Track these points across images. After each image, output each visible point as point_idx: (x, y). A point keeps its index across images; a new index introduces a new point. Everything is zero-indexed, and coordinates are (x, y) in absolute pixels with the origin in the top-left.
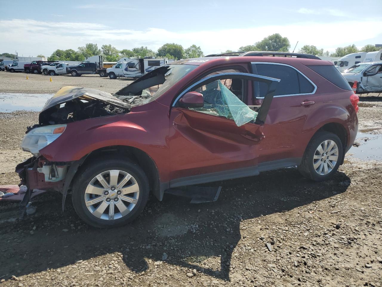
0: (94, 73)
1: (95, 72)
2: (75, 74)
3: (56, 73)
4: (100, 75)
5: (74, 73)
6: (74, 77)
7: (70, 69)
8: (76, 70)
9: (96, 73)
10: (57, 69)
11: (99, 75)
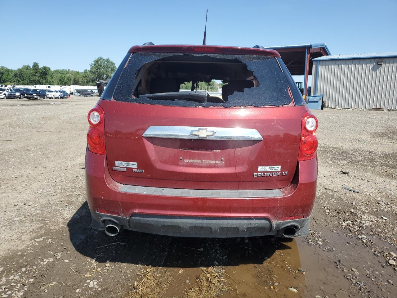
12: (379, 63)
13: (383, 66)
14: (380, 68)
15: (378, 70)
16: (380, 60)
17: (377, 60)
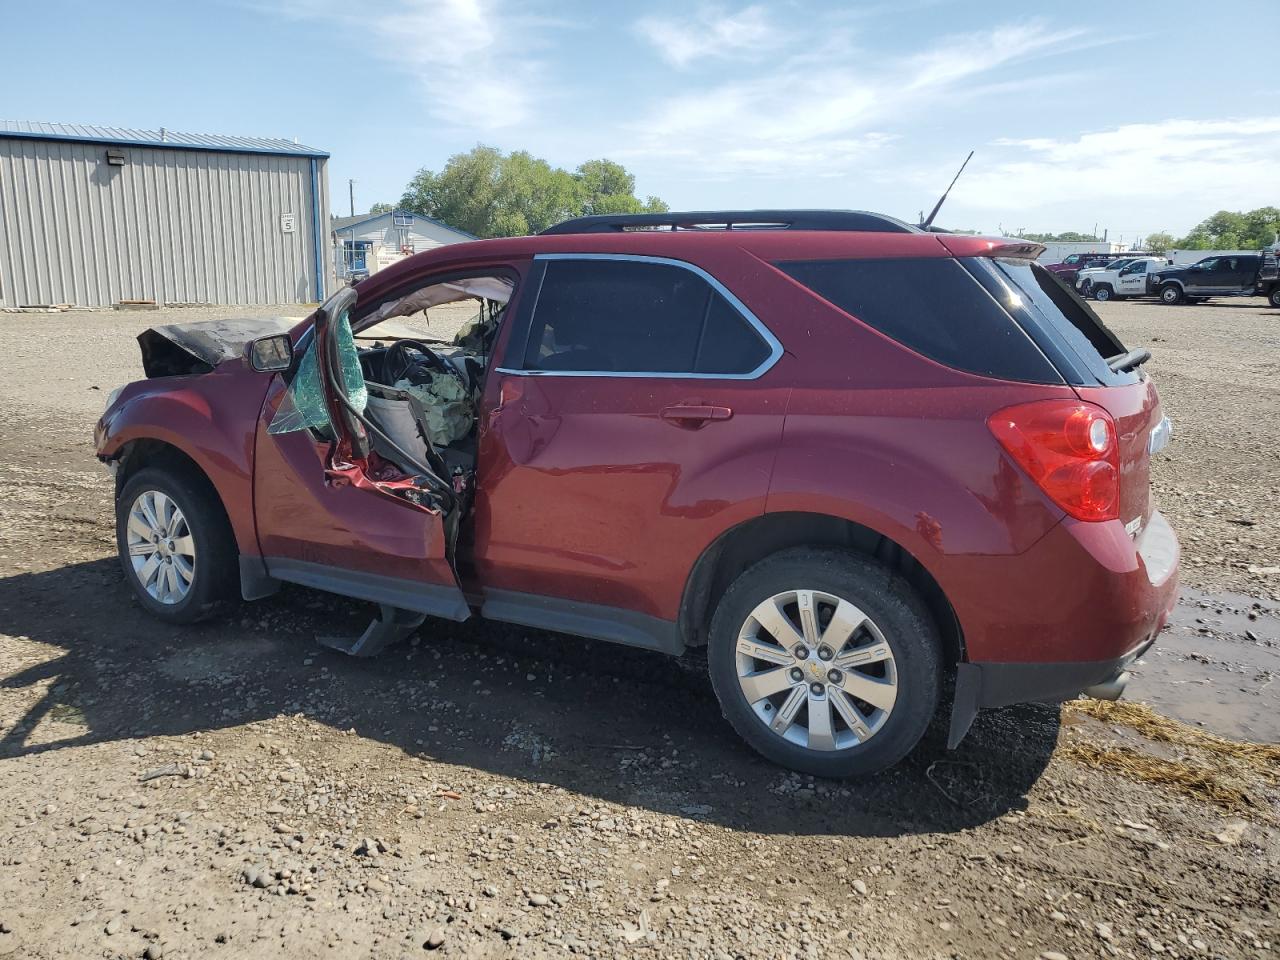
0: (1248, 292)
1: (1252, 290)
2: (1173, 295)
3: (1115, 290)
4: (1271, 301)
5: (1171, 294)
6: (1169, 307)
7: (1157, 279)
8: (1179, 281)
9: (1256, 294)
10: (1121, 279)
11: (1265, 301)
12: (112, 161)
13: (125, 169)
14: (117, 177)
15: (115, 182)
16: (112, 152)
17: (102, 150)
